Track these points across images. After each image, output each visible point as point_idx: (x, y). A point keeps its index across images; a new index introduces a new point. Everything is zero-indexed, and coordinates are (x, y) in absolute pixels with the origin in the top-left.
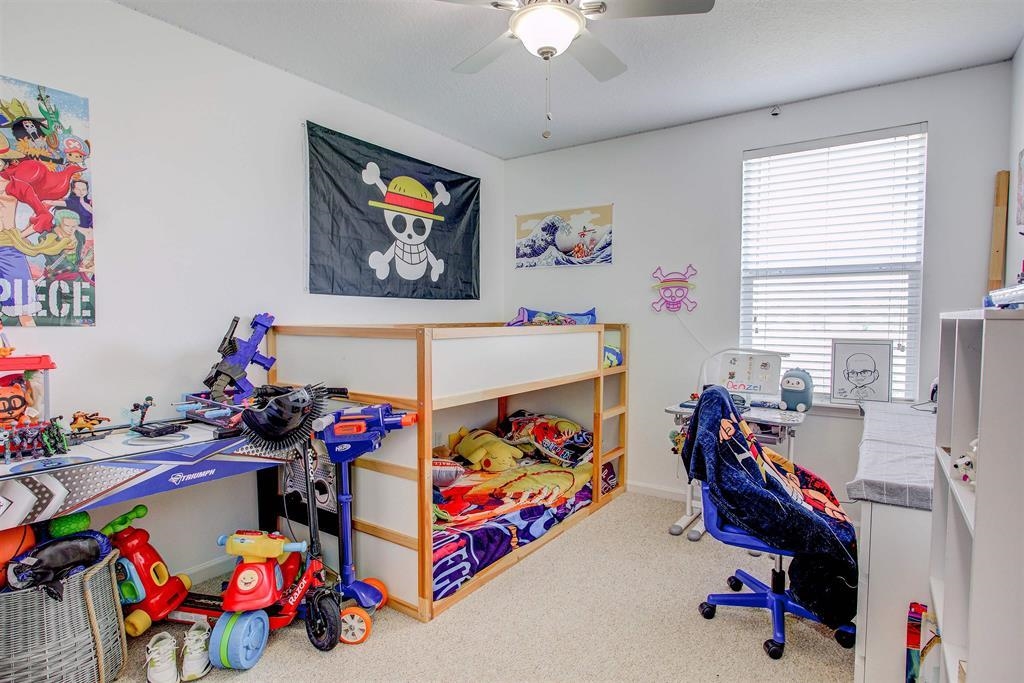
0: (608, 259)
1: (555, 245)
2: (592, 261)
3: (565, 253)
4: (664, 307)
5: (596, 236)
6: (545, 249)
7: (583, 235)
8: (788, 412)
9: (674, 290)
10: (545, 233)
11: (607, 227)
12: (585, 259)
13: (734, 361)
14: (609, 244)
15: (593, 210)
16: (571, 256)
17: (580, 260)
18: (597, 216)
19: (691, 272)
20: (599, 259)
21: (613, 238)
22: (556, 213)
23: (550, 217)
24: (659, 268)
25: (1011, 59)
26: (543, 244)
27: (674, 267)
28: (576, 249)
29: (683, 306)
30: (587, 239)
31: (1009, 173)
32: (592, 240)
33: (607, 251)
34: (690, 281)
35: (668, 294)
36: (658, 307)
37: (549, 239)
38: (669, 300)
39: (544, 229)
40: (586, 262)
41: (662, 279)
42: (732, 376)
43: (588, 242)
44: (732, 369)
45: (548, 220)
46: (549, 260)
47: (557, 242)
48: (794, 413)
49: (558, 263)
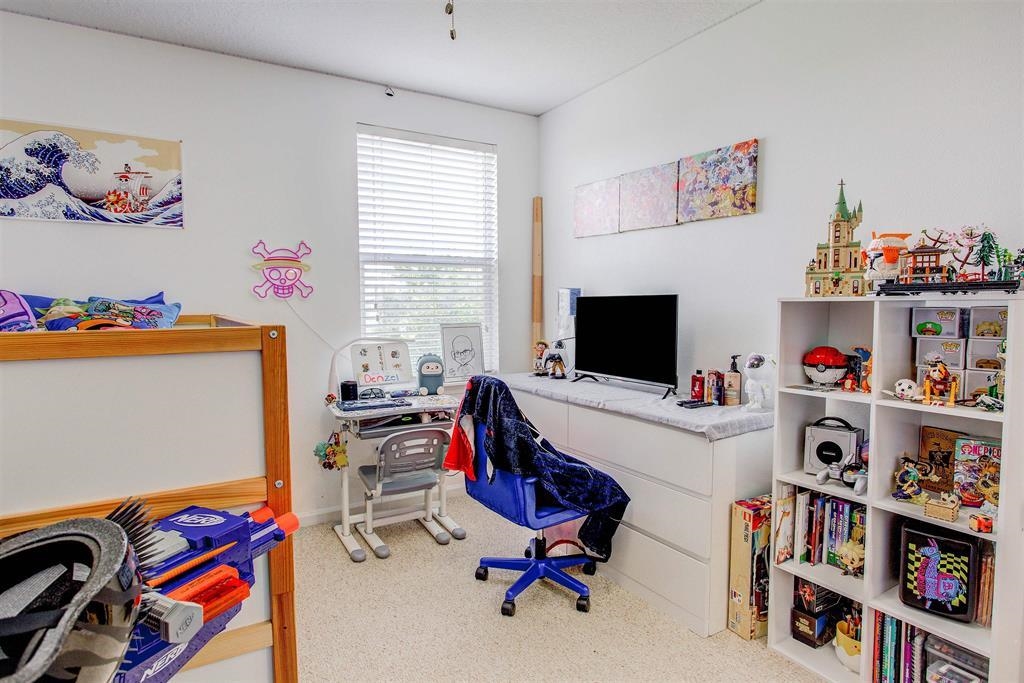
0: (176, 220)
1: (61, 184)
2: (147, 219)
3: (88, 201)
4: (271, 292)
5: (153, 184)
6: (37, 188)
7: (124, 177)
8: (430, 397)
9: (283, 271)
10: (34, 160)
11: (174, 174)
12: (134, 215)
13: (364, 352)
14: (179, 199)
15: (144, 142)
16: (101, 207)
17: (122, 216)
18: (154, 153)
19: (303, 250)
20: (159, 219)
21: (183, 191)
22: (62, 131)
23: (50, 135)
24: (261, 242)
25: (538, 116)
26: (31, 178)
27: (281, 241)
28: (112, 198)
29: (296, 291)
30: (135, 184)
31: (541, 199)
32: (144, 190)
33: (175, 208)
34: (304, 260)
35: (275, 275)
36: (261, 291)
37: (47, 171)
38: (277, 283)
39: (30, 152)
40: (135, 221)
41: (267, 256)
42: (366, 368)
43: (137, 190)
44: (364, 360)
45: (44, 138)
46: (50, 209)
47: (65, 178)
48: (435, 397)
49: (70, 215)
